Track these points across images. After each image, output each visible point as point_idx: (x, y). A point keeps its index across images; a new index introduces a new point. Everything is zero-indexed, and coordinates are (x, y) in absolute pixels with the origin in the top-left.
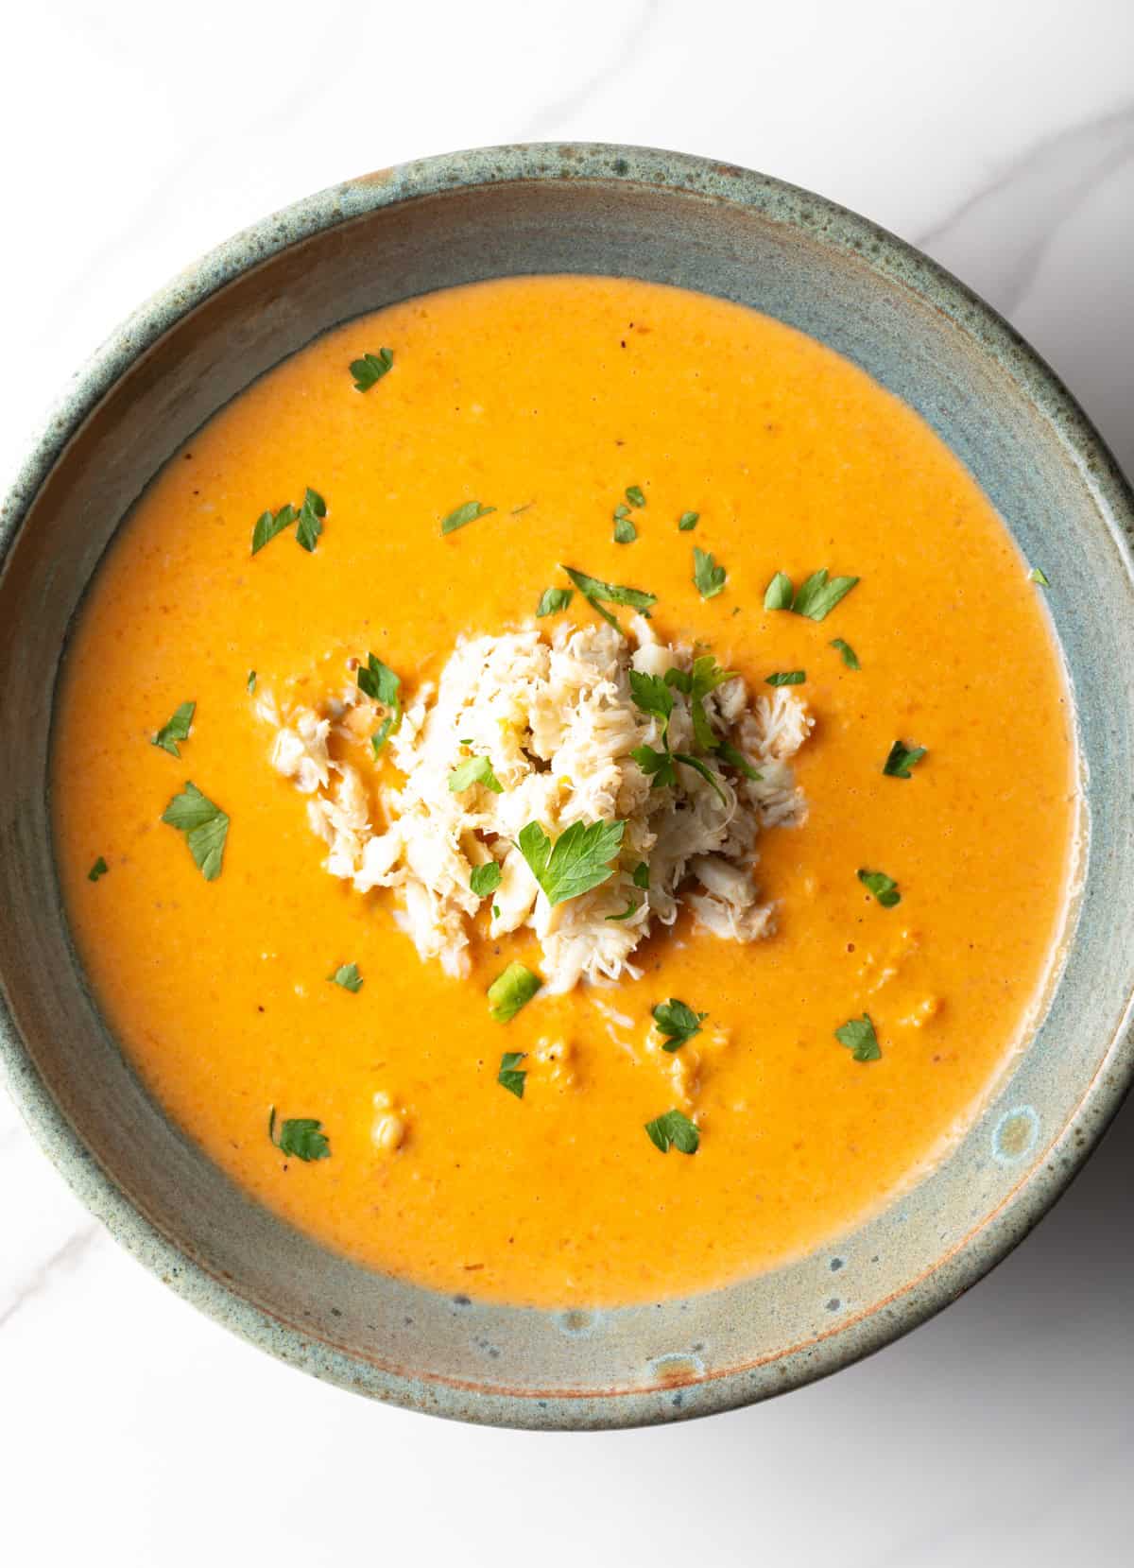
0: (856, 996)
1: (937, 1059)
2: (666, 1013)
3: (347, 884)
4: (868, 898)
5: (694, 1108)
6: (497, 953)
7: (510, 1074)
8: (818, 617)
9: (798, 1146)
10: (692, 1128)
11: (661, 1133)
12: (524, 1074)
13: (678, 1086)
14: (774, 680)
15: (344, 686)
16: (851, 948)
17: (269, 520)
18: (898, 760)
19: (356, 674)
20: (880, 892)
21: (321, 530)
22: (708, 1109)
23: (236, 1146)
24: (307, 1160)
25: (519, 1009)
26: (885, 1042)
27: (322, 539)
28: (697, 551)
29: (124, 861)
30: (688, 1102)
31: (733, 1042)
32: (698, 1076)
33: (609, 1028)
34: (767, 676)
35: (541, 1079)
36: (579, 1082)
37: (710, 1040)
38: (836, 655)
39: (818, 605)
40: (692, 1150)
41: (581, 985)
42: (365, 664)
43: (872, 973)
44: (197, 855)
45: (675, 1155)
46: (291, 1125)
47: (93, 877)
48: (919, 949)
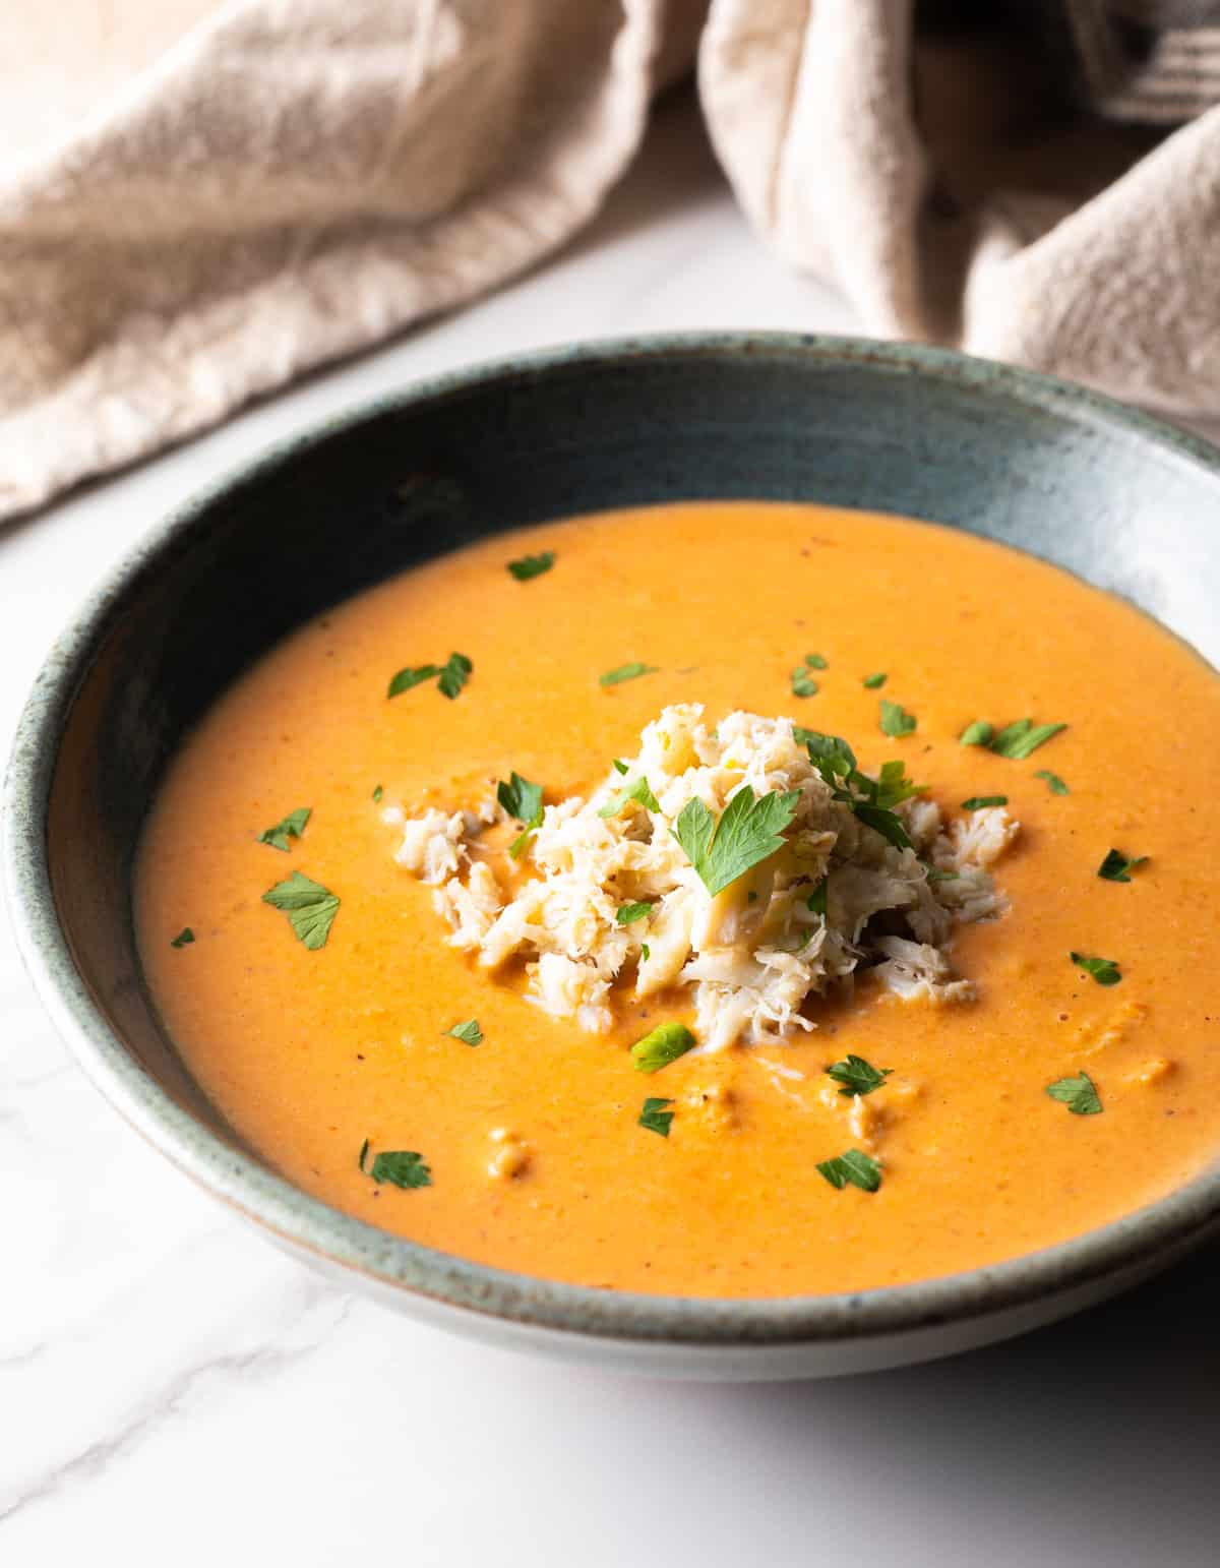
0: (1070, 1057)
1: (1171, 1113)
2: (842, 1069)
3: (472, 955)
4: (1083, 977)
5: (876, 1149)
6: (644, 1015)
7: (654, 1116)
8: (1020, 756)
9: (1001, 1187)
10: (872, 1166)
11: (835, 1173)
12: (671, 1115)
13: (856, 1129)
14: (972, 805)
15: (480, 799)
16: (1064, 1018)
17: (410, 674)
18: (1114, 866)
19: (496, 788)
20: (1096, 971)
21: (465, 681)
22: (891, 1152)
23: (317, 1173)
24: (402, 1187)
25: (667, 1063)
26: (1106, 1096)
27: (464, 690)
28: (882, 703)
29: (214, 933)
30: (868, 1142)
31: (922, 1095)
32: (880, 1122)
33: (775, 1081)
34: (964, 801)
35: (691, 1120)
36: (735, 1124)
37: (895, 1092)
38: (1041, 785)
39: (1021, 748)
40: (873, 1188)
41: (741, 1043)
42: (507, 780)
43: (1088, 1038)
44: (298, 928)
45: (852, 1193)
46: (387, 1158)
47: (178, 944)
48: (1145, 1018)
